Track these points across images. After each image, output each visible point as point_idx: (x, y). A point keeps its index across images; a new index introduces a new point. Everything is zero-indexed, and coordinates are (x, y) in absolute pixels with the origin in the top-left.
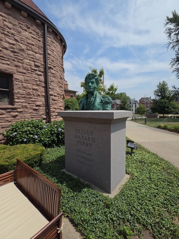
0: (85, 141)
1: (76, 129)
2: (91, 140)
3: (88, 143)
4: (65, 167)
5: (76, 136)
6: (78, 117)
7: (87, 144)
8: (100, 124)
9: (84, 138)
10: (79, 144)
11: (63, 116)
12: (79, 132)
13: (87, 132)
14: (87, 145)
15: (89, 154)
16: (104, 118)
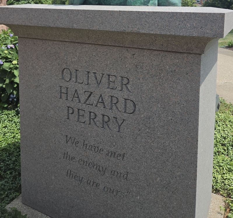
0: (99, 111)
1: (64, 66)
2: (121, 105)
3: (111, 116)
4: (18, 190)
5: (64, 91)
6: (75, 26)
7: (106, 119)
8: (156, 52)
9: (93, 100)
10: (74, 117)
11: (16, 23)
12: (74, 79)
13: (105, 80)
14: (105, 123)
15: (113, 154)
16: (183, 33)
